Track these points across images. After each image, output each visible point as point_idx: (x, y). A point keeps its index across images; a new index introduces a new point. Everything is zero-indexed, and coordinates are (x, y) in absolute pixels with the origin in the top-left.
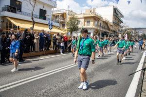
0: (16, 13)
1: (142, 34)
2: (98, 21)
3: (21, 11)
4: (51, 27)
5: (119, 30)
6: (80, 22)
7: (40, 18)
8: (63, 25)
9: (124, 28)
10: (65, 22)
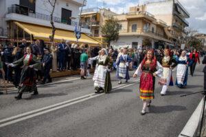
0: (27, 15)
3: (34, 12)
4: (78, 35)
5: (182, 37)
6: (121, 26)
7: (62, 22)
8: (96, 32)
9: (189, 35)
10: (98, 27)
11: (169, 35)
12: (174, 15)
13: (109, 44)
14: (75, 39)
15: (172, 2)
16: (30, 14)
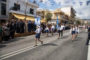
0: (17, 11)
1: (86, 22)
2: (63, 15)
3: (19, 10)
5: (74, 20)
6: (52, 15)
7: (30, 13)
11: (70, 19)
12: (71, 12)
13: (48, 22)
15: (70, 7)
16: (18, 10)
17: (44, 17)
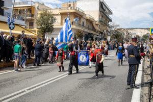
2: (80, 19)
4: (12, 26)
5: (107, 31)
6: (55, 19)
8: (31, 24)
9: (113, 29)
10: (33, 20)
11: (97, 28)
12: (100, 11)
14: (9, 31)
17: (35, 24)
